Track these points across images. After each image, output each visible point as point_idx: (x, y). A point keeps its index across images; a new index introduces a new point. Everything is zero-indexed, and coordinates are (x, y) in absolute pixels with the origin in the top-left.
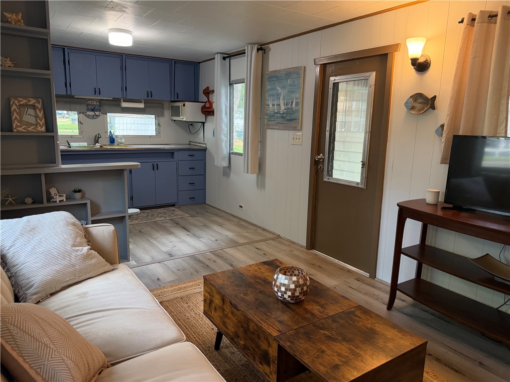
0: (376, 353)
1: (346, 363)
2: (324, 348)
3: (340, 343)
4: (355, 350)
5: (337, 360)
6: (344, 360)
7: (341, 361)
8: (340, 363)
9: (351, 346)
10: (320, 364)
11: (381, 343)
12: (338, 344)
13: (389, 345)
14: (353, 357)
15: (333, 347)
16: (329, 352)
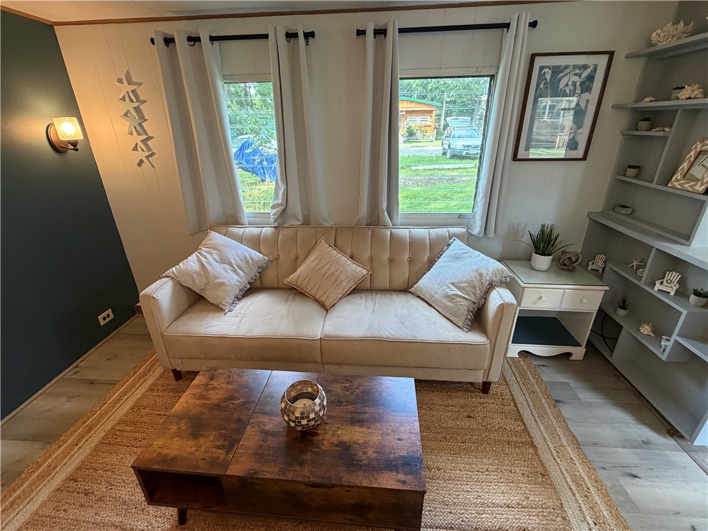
0: (185, 410)
1: (207, 385)
2: (230, 386)
3: (220, 399)
4: (204, 401)
5: (214, 383)
6: (209, 386)
7: (211, 384)
8: (211, 382)
9: (209, 402)
10: (224, 373)
11: (183, 425)
12: (221, 397)
13: (175, 428)
14: (203, 394)
15: (223, 392)
16: (224, 385)
